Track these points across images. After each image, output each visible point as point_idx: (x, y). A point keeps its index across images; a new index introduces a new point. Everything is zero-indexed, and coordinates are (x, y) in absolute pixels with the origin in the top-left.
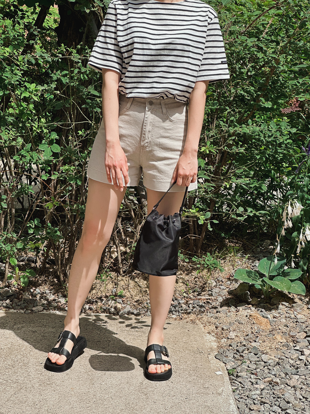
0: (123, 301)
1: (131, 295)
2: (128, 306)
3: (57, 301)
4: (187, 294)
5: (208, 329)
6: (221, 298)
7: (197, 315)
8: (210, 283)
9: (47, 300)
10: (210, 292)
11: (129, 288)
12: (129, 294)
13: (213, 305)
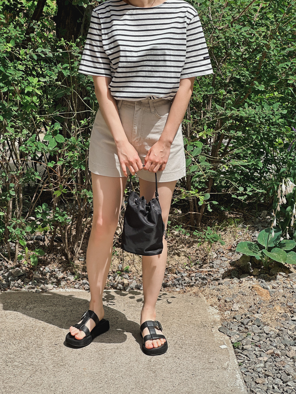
0: (129, 277)
1: (137, 270)
2: (134, 281)
3: (66, 279)
4: (189, 266)
5: (211, 302)
6: (223, 270)
7: (200, 288)
8: (211, 255)
9: (57, 278)
10: (211, 264)
11: (135, 263)
12: (135, 269)
13: (214, 277)
